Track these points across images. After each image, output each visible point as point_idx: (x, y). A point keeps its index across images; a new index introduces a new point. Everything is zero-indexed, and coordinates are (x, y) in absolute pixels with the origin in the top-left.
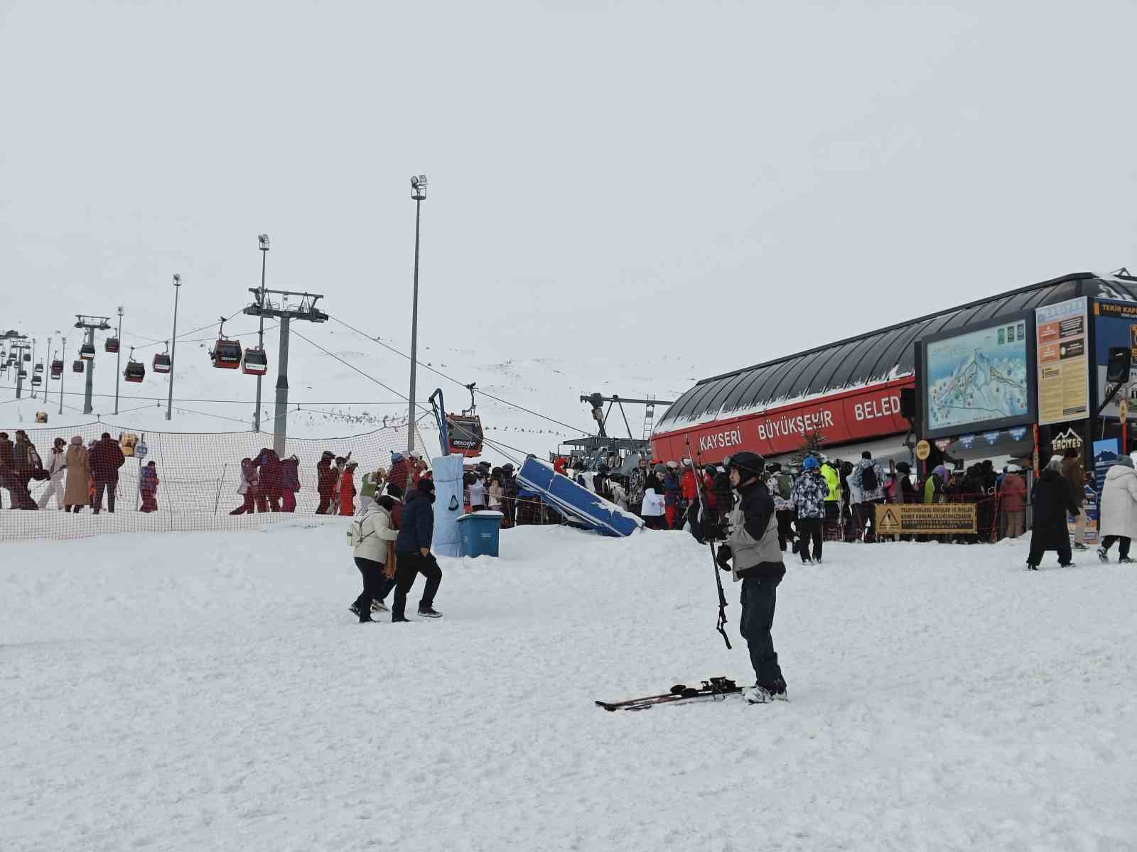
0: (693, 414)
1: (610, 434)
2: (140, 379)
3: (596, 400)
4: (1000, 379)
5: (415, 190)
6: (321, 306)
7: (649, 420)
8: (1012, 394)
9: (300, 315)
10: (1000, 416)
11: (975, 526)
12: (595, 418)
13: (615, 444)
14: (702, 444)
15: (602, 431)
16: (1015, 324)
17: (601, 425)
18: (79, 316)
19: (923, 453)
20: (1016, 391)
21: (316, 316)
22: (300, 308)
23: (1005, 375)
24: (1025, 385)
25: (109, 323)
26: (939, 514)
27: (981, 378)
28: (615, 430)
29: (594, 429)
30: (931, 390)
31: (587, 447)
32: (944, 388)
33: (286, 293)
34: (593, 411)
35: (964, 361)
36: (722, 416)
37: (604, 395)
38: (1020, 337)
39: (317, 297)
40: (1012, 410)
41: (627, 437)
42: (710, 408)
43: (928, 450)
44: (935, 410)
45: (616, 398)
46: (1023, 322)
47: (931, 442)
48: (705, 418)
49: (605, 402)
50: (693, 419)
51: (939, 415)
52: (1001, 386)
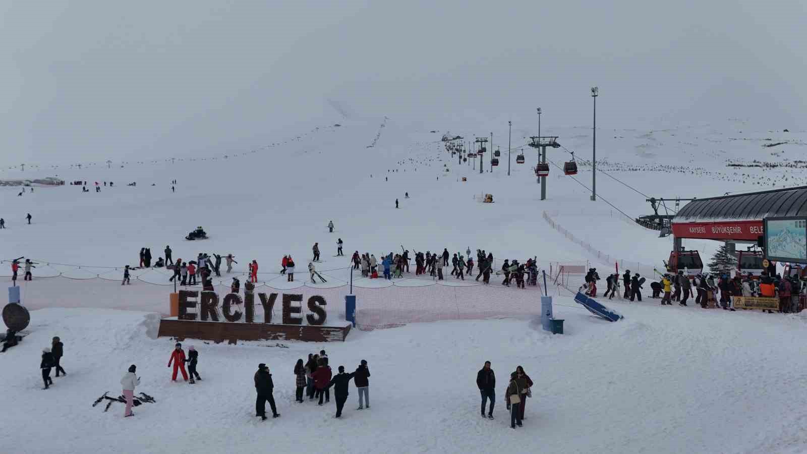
0: (688, 216)
1: (660, 213)
2: (497, 165)
3: (653, 201)
4: (795, 242)
5: (593, 93)
6: (558, 141)
7: (677, 207)
8: (800, 249)
9: (549, 145)
10: (796, 257)
11: (778, 307)
12: (653, 207)
13: (661, 218)
14: (690, 230)
15: (656, 213)
16: (802, 221)
17: (656, 210)
18: (477, 138)
19: (766, 265)
20: (802, 249)
21: (555, 145)
22: (550, 142)
23: (798, 241)
24: (805, 247)
25: (487, 140)
26: (762, 301)
27: (788, 240)
28: (662, 212)
29: (653, 213)
30: (769, 239)
31: (650, 219)
32: (774, 241)
33: (544, 137)
34: (652, 205)
35: (782, 231)
36: (699, 221)
37: (656, 198)
38: (804, 226)
39: (556, 138)
40: (801, 256)
41: (666, 214)
42: (694, 215)
43: (768, 264)
44: (771, 248)
45: (662, 199)
46: (805, 221)
47: (769, 261)
48: (691, 220)
49: (657, 201)
50: (687, 219)
51: (772, 251)
52: (796, 245)
